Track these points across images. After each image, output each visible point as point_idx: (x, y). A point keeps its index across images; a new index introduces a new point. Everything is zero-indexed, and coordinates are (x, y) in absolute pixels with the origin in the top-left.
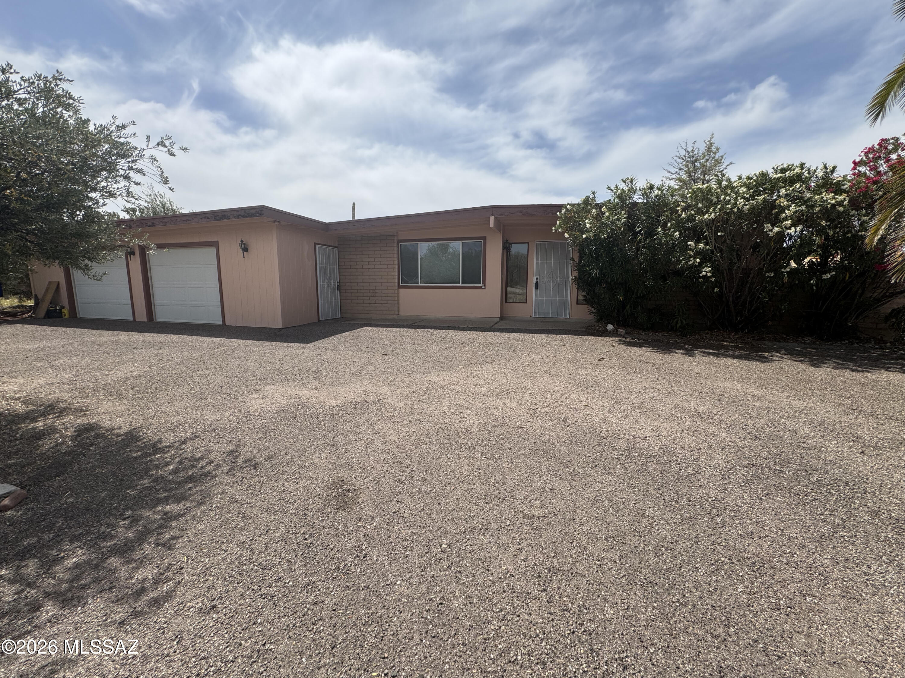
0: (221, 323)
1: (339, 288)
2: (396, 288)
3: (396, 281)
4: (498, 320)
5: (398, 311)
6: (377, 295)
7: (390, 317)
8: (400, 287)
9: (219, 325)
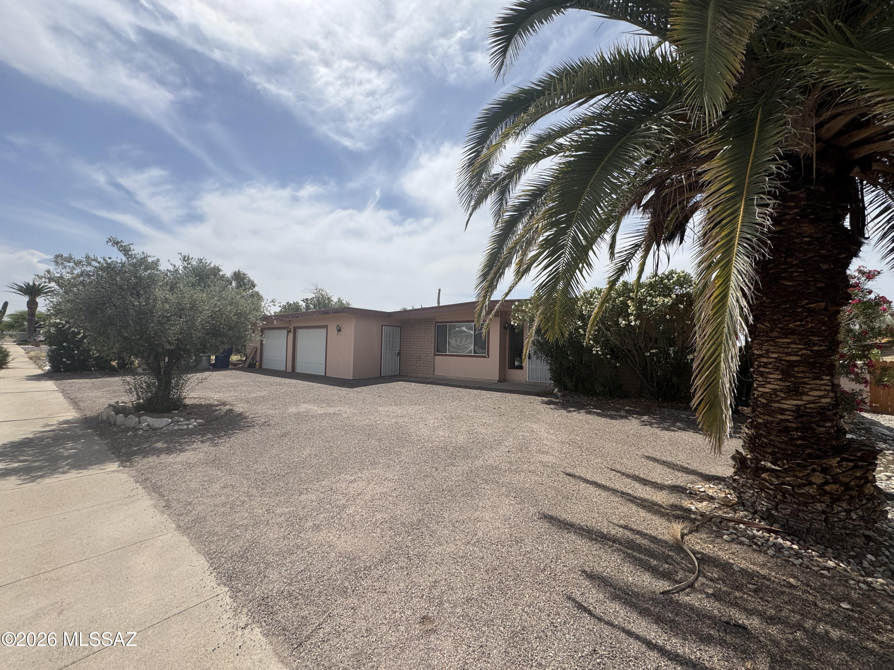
0: (324, 374)
1: (399, 354)
2: (433, 355)
3: (433, 350)
4: (497, 382)
5: (434, 372)
6: (421, 360)
7: (428, 376)
8: (435, 355)
9: (323, 376)
